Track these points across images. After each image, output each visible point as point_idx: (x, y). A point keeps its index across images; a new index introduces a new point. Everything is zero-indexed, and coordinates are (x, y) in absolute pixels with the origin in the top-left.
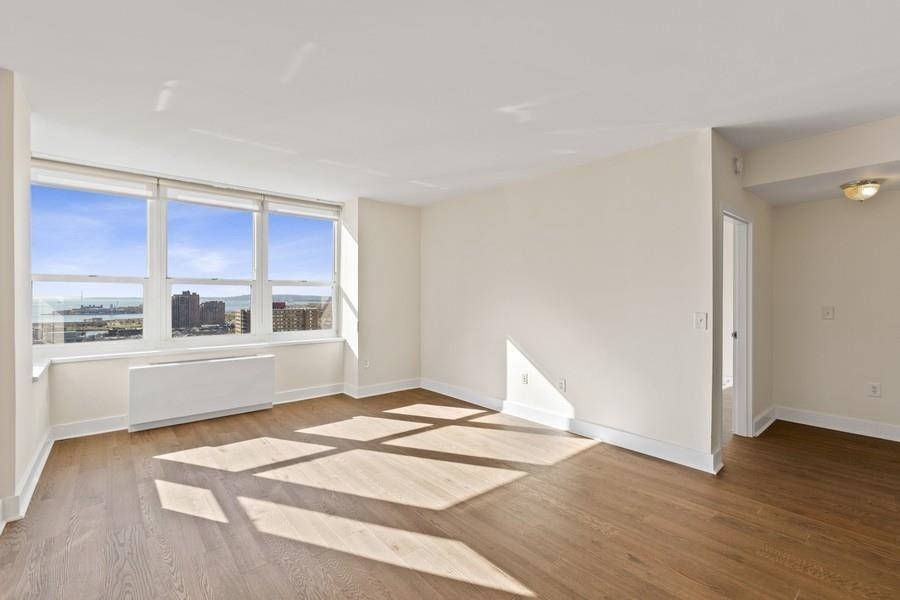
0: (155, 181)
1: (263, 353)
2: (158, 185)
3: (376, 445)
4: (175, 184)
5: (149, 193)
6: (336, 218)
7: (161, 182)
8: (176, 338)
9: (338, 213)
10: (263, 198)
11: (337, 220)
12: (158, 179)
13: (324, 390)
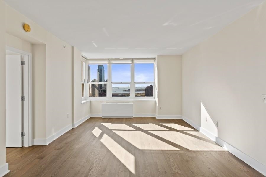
0: (108, 60)
1: (131, 102)
2: (109, 61)
3: (146, 132)
4: (113, 60)
5: (107, 63)
6: (154, 62)
7: (109, 60)
8: (113, 97)
9: (155, 61)
10: (132, 60)
11: (154, 63)
12: (109, 59)
13: (149, 115)
